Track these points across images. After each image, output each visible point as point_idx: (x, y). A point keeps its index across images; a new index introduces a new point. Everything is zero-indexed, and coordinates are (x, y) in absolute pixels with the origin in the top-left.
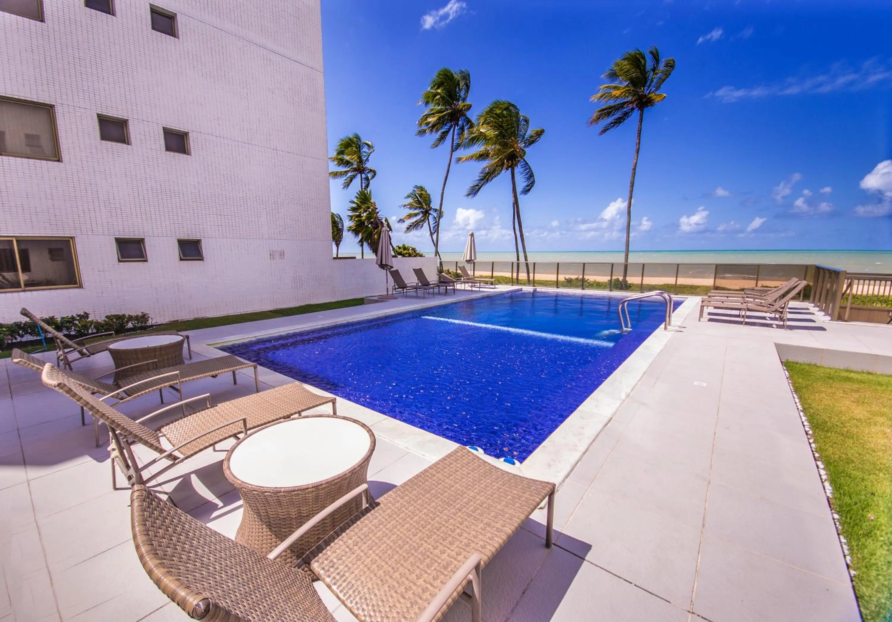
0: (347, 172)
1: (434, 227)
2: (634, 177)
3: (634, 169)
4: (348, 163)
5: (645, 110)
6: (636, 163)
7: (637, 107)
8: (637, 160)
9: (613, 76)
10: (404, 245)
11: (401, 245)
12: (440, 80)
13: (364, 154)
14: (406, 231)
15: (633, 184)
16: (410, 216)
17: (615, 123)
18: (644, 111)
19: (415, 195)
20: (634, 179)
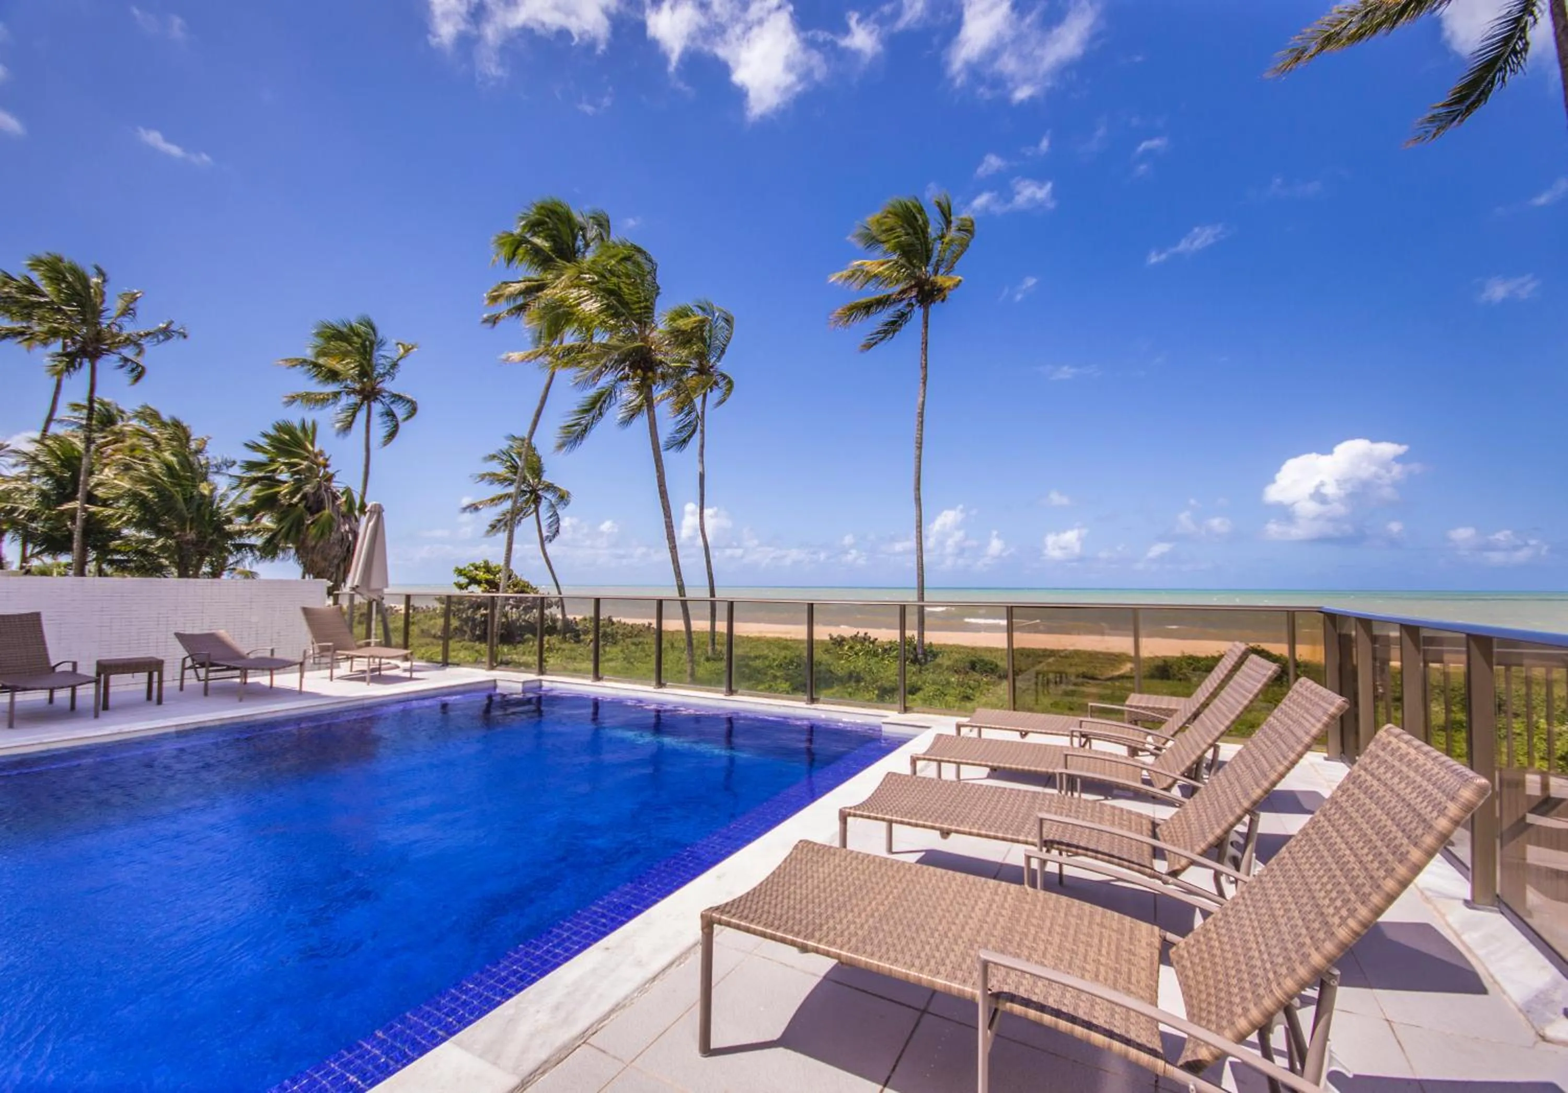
0: (336, 395)
1: (550, 526)
2: (922, 430)
3: (921, 415)
4: (333, 375)
5: (933, 308)
6: (923, 403)
7: (918, 301)
8: (924, 397)
9: (872, 241)
10: (486, 562)
11: (480, 562)
12: (537, 216)
13: (383, 361)
14: (488, 532)
15: (921, 443)
16: (494, 501)
17: (886, 332)
18: (930, 310)
19: (511, 456)
20: (921, 435)
